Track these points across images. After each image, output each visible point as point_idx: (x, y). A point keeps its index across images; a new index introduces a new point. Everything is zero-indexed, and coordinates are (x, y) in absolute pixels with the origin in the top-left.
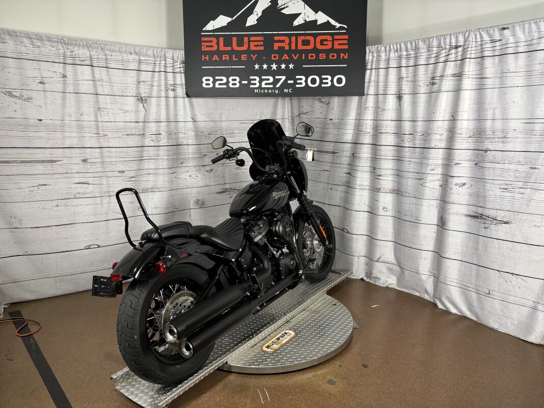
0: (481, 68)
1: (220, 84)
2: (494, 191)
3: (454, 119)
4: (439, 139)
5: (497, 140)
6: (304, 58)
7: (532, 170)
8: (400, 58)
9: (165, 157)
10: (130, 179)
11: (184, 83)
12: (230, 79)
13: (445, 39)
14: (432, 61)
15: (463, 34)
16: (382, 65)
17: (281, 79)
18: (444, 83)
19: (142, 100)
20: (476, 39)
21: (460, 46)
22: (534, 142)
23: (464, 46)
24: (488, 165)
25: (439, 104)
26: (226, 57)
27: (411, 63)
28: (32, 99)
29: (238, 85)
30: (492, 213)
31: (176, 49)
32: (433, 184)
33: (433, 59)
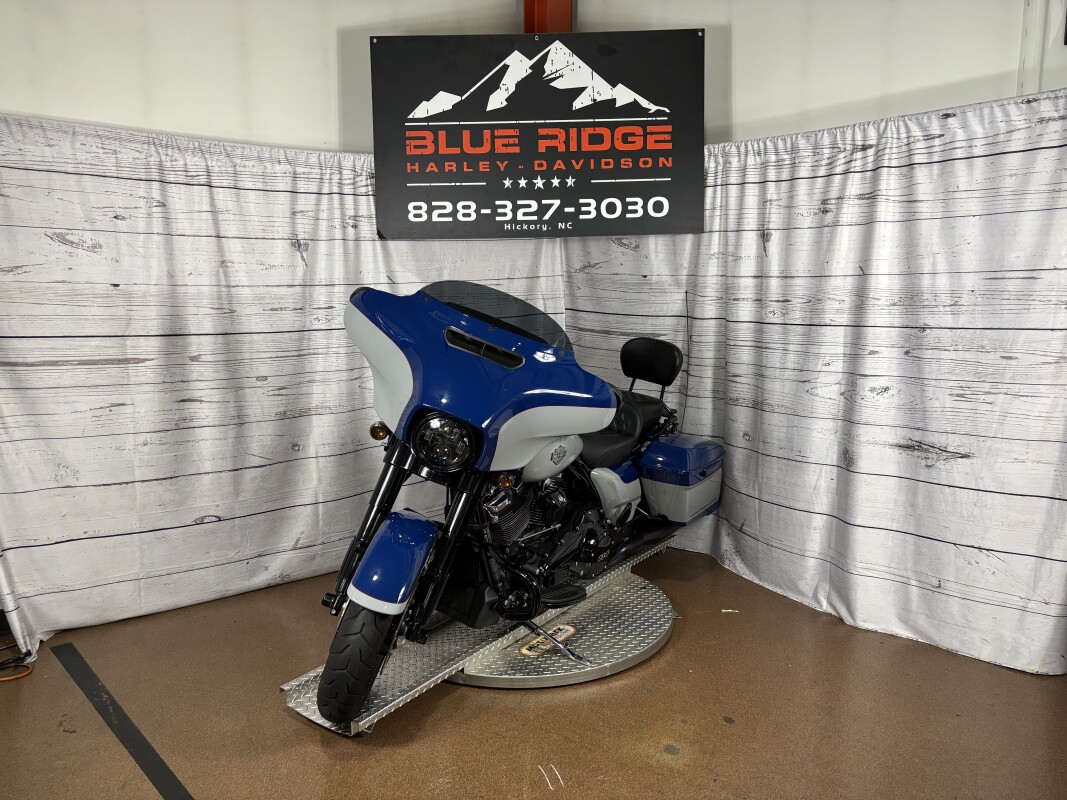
0: (910, 184)
1: (440, 215)
2: (940, 401)
3: (863, 273)
4: (837, 308)
5: (942, 309)
6: (592, 167)
7: (1004, 362)
8: (765, 165)
9: (342, 350)
10: (277, 392)
11: (374, 213)
12: (460, 205)
13: (843, 133)
14: (822, 171)
15: (876, 126)
16: (734, 178)
17: (552, 205)
18: (845, 210)
19: (300, 246)
20: (898, 133)
21: (871, 146)
22: (1005, 312)
23: (877, 145)
24: (928, 354)
25: (837, 247)
26: (450, 166)
27: (785, 175)
28: (100, 246)
29: (474, 217)
30: (938, 440)
31: (358, 151)
32: (828, 390)
33: (823, 168)
